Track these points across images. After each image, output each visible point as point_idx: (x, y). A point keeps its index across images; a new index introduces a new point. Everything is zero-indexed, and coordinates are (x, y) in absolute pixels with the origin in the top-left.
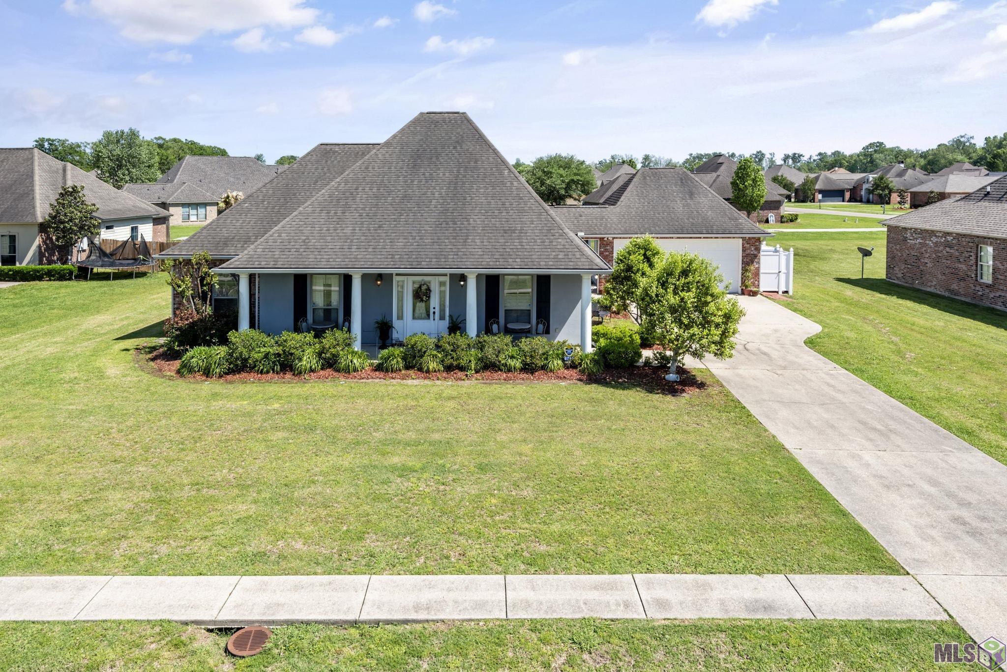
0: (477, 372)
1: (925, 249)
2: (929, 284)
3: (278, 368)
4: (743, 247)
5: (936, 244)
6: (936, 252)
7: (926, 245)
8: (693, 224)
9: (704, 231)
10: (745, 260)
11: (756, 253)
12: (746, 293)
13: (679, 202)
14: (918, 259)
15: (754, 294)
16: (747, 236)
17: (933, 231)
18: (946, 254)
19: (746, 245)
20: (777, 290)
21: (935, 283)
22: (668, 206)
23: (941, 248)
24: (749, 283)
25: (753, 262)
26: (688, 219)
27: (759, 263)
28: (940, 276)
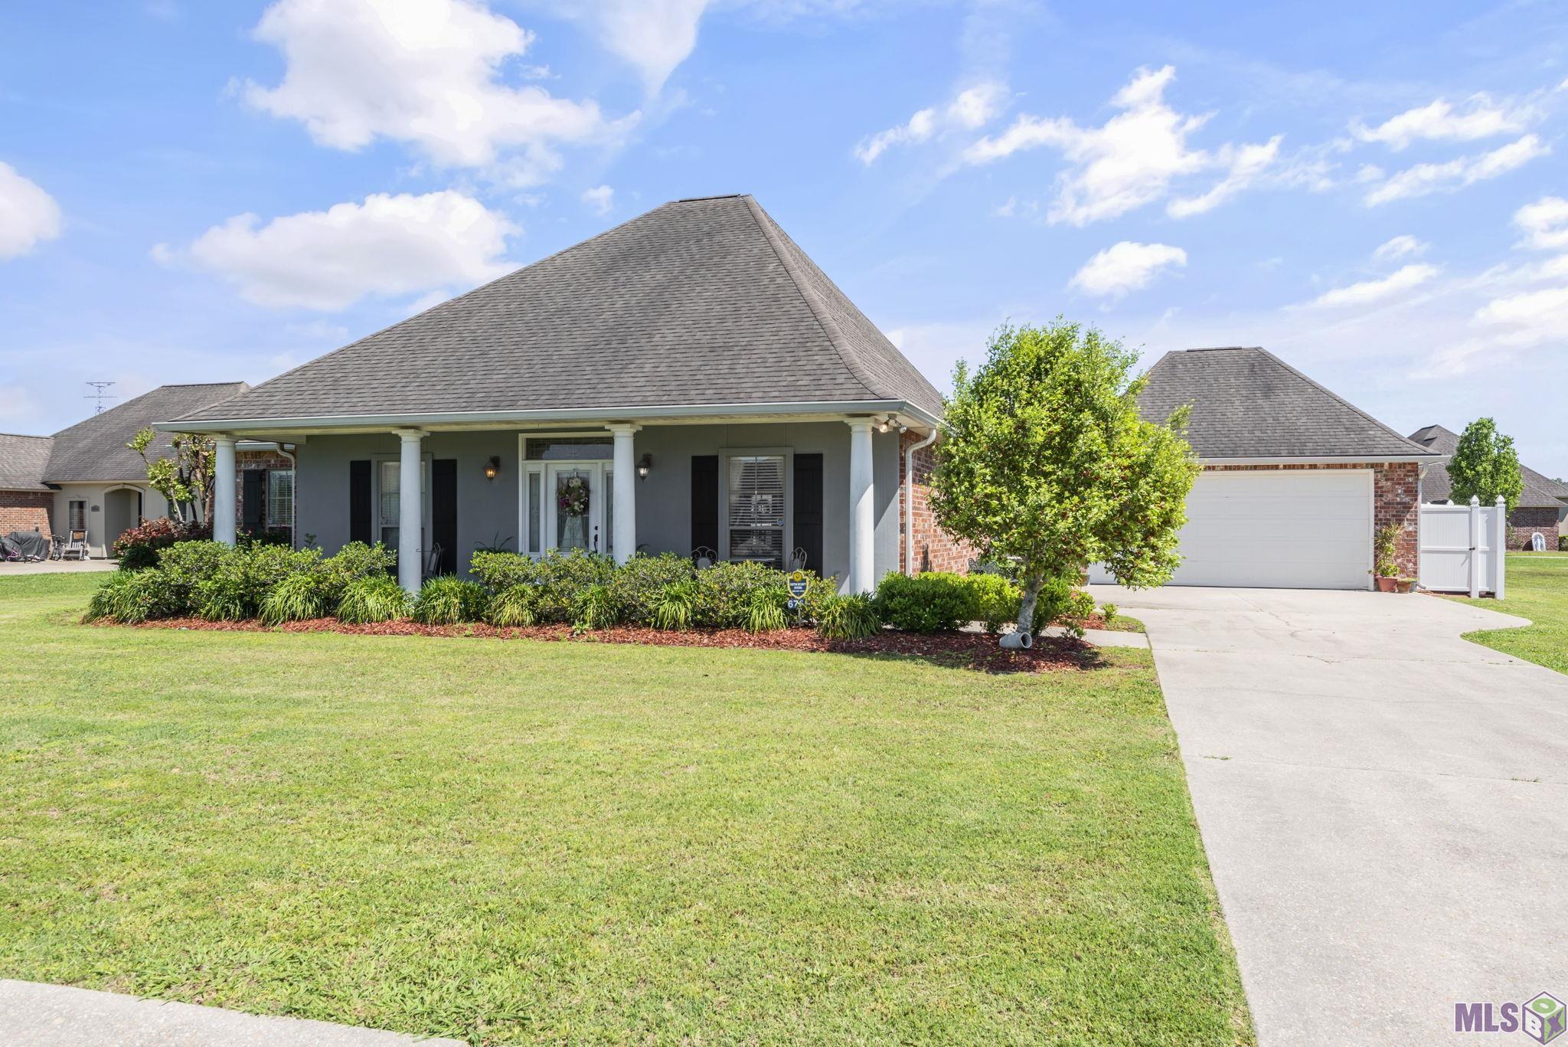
0: (598, 627)
3: (237, 610)
4: (1377, 488)
8: (1260, 440)
9: (1284, 453)
10: (1381, 516)
11: (1407, 499)
12: (1382, 586)
13: (1237, 403)
15: (1404, 587)
16: (1386, 460)
19: (1383, 483)
20: (1466, 589)
22: (1212, 412)
24: (1391, 564)
25: (1400, 522)
26: (1251, 432)
27: (1415, 522)
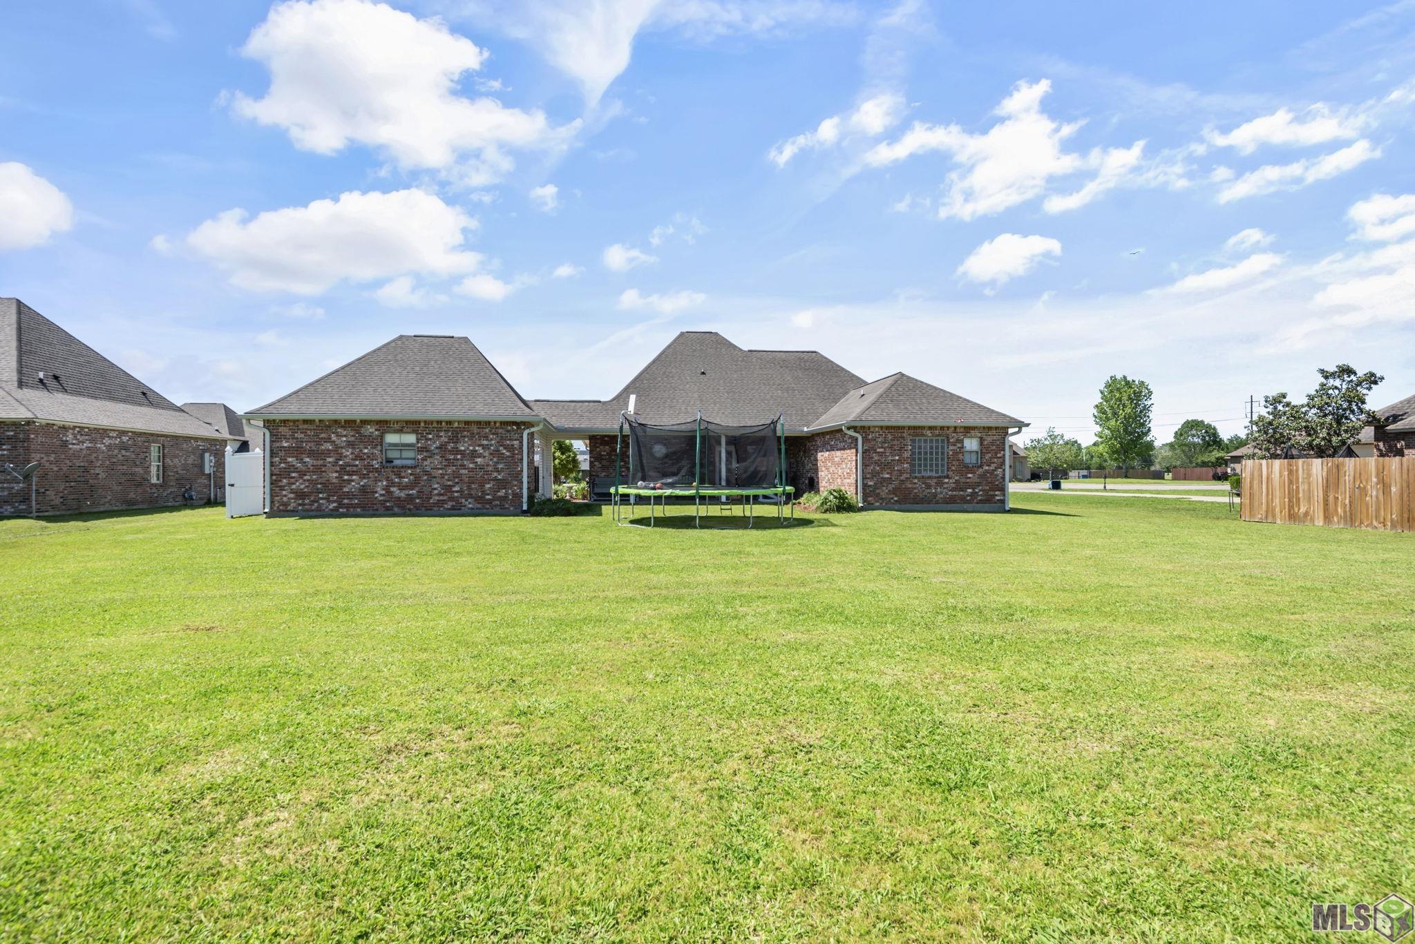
1: (95, 455)
2: (103, 500)
5: (109, 447)
6: (110, 457)
7: (97, 450)
14: (86, 470)
17: (105, 430)
18: (121, 458)
21: (109, 498)
23: (116, 451)
28: (115, 488)
